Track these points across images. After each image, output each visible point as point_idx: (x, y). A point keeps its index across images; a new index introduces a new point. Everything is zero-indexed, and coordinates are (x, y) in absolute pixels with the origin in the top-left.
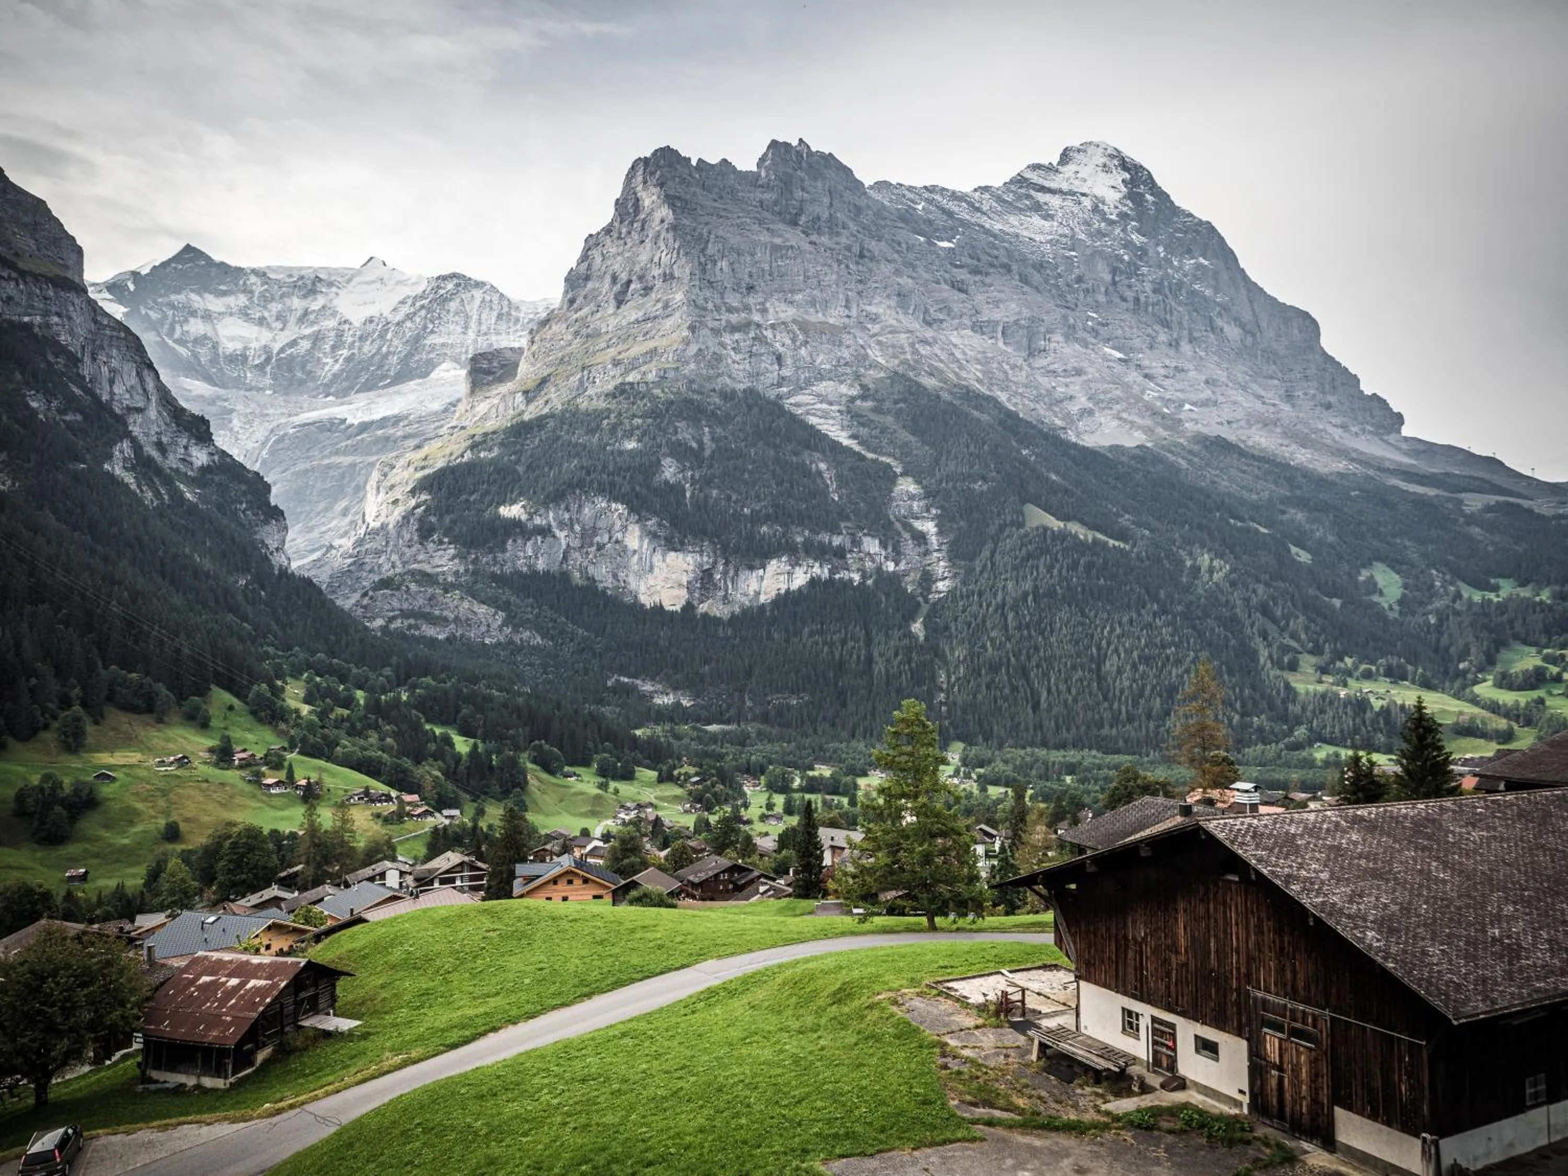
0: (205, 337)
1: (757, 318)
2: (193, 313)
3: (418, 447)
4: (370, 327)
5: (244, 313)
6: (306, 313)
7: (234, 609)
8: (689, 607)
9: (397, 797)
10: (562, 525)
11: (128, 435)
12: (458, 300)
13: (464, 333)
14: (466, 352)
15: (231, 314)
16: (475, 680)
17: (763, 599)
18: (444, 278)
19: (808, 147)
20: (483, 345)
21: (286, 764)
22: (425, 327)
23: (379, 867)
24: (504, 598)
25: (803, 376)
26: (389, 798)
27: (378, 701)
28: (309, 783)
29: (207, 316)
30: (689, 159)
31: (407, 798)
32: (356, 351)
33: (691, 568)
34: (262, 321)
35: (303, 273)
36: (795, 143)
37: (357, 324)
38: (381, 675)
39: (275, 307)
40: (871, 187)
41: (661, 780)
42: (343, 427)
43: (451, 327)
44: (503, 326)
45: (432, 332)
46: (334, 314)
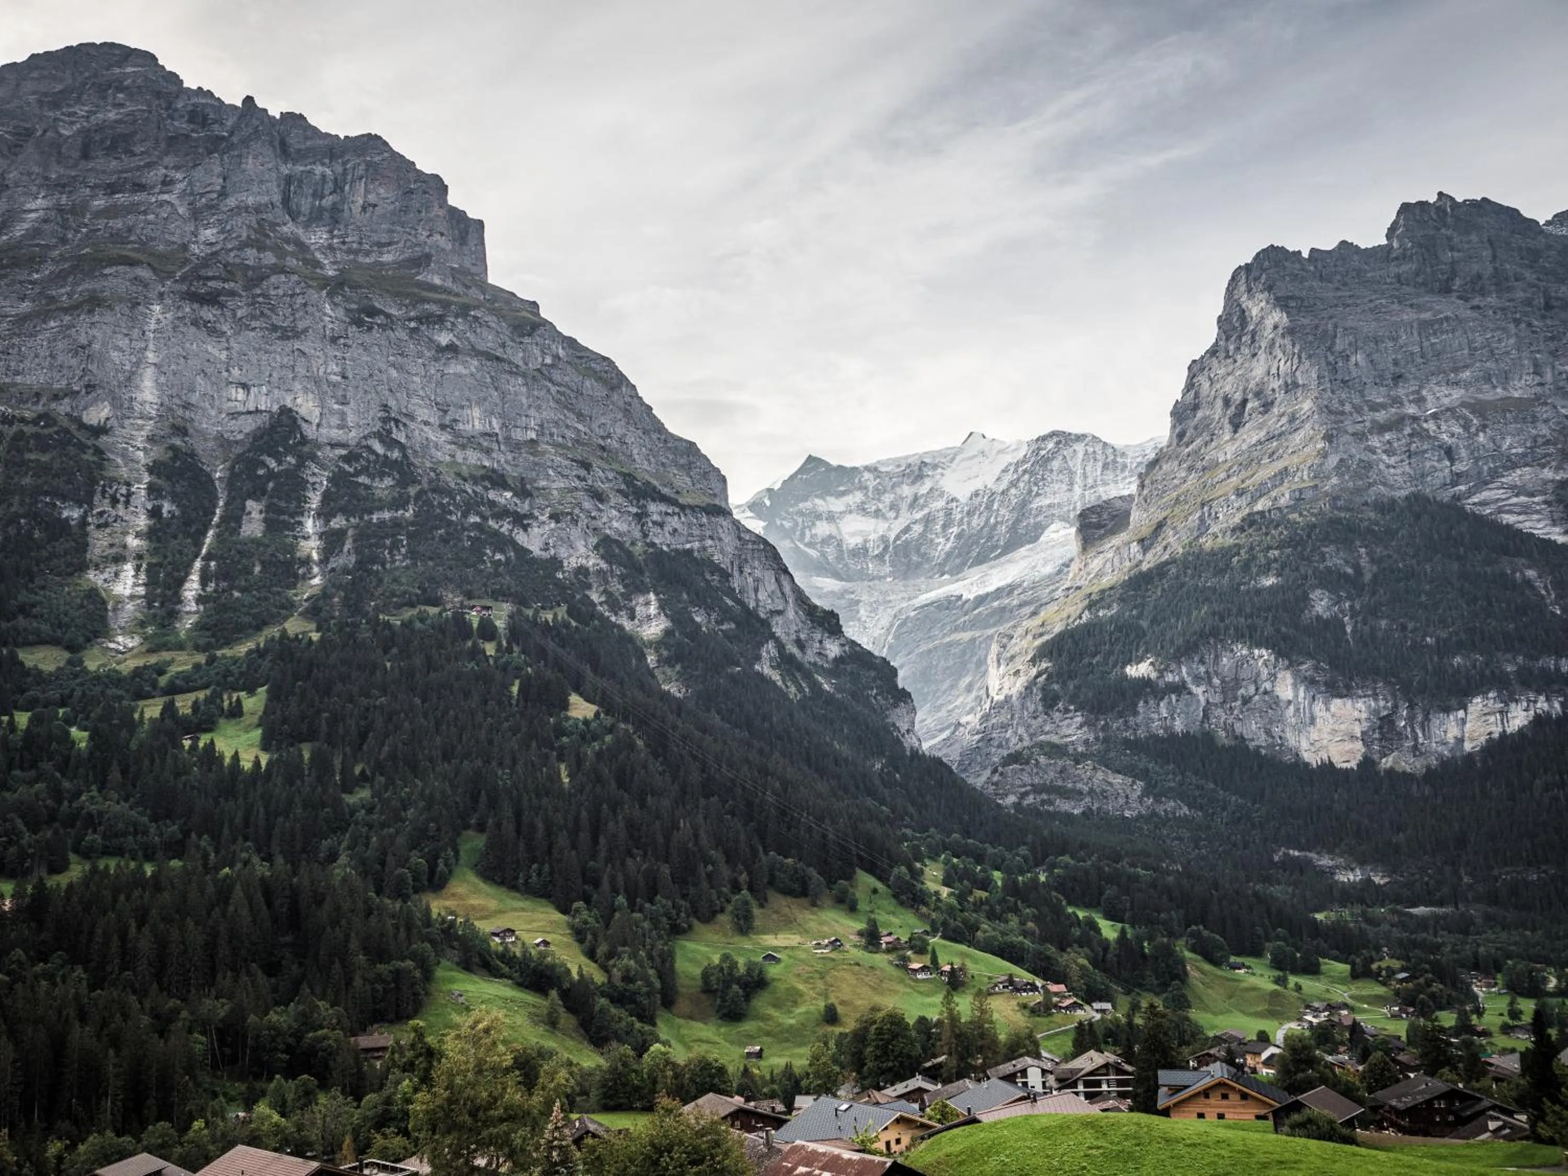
0: (831, 537)
1: (1411, 410)
2: (819, 517)
3: (1034, 614)
4: (977, 501)
5: (862, 509)
6: (916, 498)
7: (872, 793)
8: (1367, 763)
9: (1043, 987)
10: (1197, 679)
11: (773, 636)
12: (1061, 458)
13: (1070, 490)
14: (1074, 509)
15: (851, 512)
16: (1117, 858)
17: (1468, 746)
18: (1043, 439)
19: (1452, 199)
20: (1091, 499)
21: (930, 948)
22: (1030, 491)
23: (1020, 1063)
24: (1141, 765)
25: (1486, 468)
26: (1034, 988)
27: (1015, 882)
28: (952, 968)
29: (831, 518)
30: (1299, 252)
31: (1054, 988)
32: (965, 527)
33: (1364, 716)
34: (878, 514)
35: (909, 461)
36: (1432, 199)
37: (963, 500)
38: (1018, 855)
39: (888, 498)
40: (1548, 223)
41: (1355, 975)
42: (960, 603)
43: (1056, 486)
44: (1110, 475)
45: (1038, 495)
46: (942, 494)
